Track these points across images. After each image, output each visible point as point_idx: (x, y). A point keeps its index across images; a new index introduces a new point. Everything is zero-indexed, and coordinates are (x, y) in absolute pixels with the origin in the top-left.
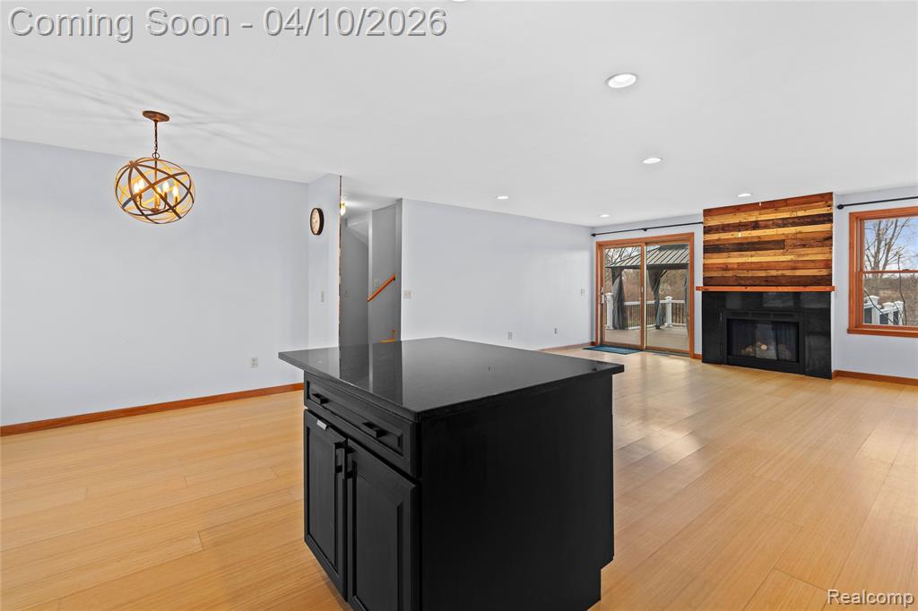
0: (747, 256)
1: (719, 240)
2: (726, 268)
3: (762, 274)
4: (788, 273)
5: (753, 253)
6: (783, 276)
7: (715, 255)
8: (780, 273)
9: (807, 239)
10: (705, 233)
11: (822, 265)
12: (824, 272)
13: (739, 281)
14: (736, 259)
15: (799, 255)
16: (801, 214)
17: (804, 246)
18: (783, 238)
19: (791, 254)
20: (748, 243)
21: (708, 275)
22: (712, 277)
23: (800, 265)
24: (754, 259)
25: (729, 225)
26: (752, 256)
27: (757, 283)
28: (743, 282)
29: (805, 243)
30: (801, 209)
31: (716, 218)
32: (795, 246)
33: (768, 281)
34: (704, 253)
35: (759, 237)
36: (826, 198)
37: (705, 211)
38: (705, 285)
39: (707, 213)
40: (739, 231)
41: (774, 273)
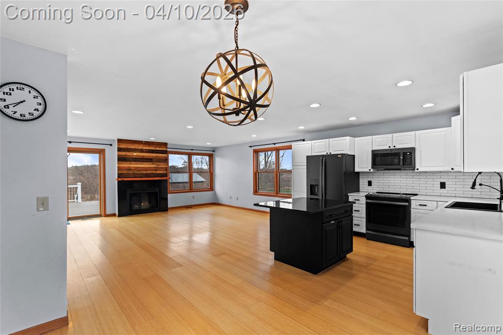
0: (138, 164)
1: (126, 155)
2: (129, 169)
3: (145, 172)
4: (154, 172)
5: (141, 163)
6: (152, 173)
7: (124, 162)
8: (151, 172)
9: (160, 159)
10: (118, 151)
11: (164, 169)
12: (165, 172)
13: (135, 176)
14: (134, 165)
15: (158, 165)
16: (158, 149)
17: (159, 162)
18: (152, 158)
19: (155, 164)
20: (139, 158)
21: (120, 172)
22: (122, 174)
23: (158, 169)
24: (141, 166)
25: (130, 149)
26: (141, 164)
27: (143, 176)
28: (136, 176)
29: (159, 160)
30: (158, 147)
31: (124, 144)
32: (156, 161)
33: (147, 175)
34: (118, 161)
35: (143, 156)
36: (165, 144)
37: (118, 139)
38: (118, 177)
39: (120, 141)
40: (135, 152)
41: (149, 172)
